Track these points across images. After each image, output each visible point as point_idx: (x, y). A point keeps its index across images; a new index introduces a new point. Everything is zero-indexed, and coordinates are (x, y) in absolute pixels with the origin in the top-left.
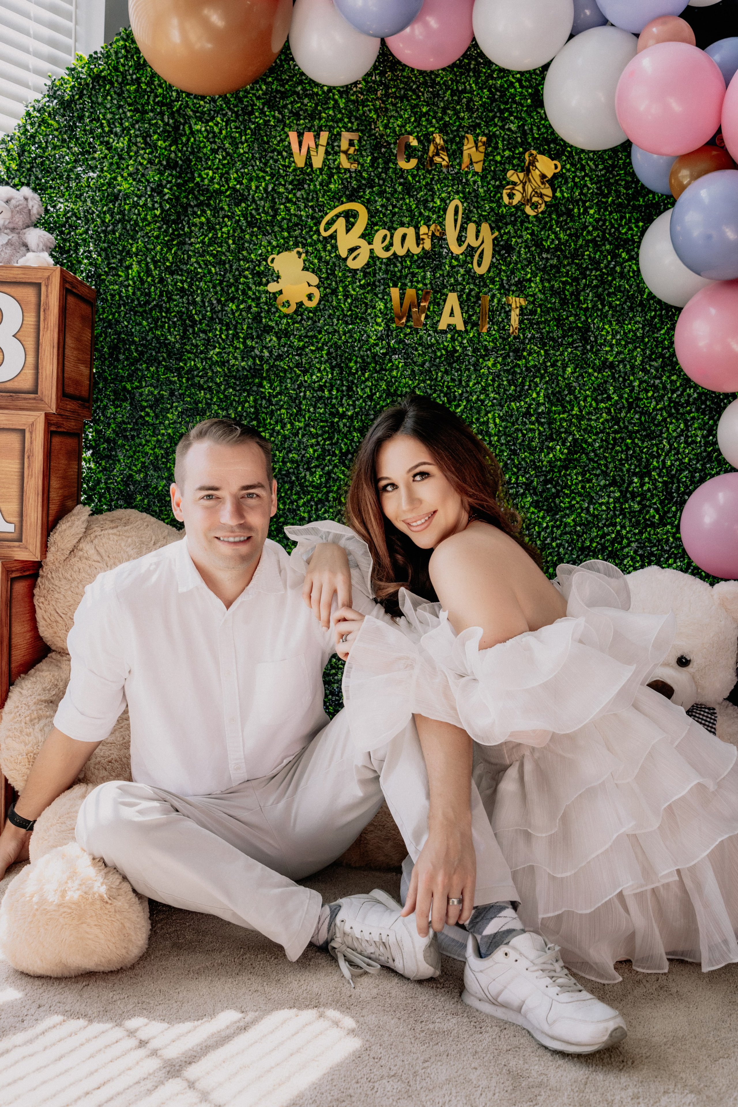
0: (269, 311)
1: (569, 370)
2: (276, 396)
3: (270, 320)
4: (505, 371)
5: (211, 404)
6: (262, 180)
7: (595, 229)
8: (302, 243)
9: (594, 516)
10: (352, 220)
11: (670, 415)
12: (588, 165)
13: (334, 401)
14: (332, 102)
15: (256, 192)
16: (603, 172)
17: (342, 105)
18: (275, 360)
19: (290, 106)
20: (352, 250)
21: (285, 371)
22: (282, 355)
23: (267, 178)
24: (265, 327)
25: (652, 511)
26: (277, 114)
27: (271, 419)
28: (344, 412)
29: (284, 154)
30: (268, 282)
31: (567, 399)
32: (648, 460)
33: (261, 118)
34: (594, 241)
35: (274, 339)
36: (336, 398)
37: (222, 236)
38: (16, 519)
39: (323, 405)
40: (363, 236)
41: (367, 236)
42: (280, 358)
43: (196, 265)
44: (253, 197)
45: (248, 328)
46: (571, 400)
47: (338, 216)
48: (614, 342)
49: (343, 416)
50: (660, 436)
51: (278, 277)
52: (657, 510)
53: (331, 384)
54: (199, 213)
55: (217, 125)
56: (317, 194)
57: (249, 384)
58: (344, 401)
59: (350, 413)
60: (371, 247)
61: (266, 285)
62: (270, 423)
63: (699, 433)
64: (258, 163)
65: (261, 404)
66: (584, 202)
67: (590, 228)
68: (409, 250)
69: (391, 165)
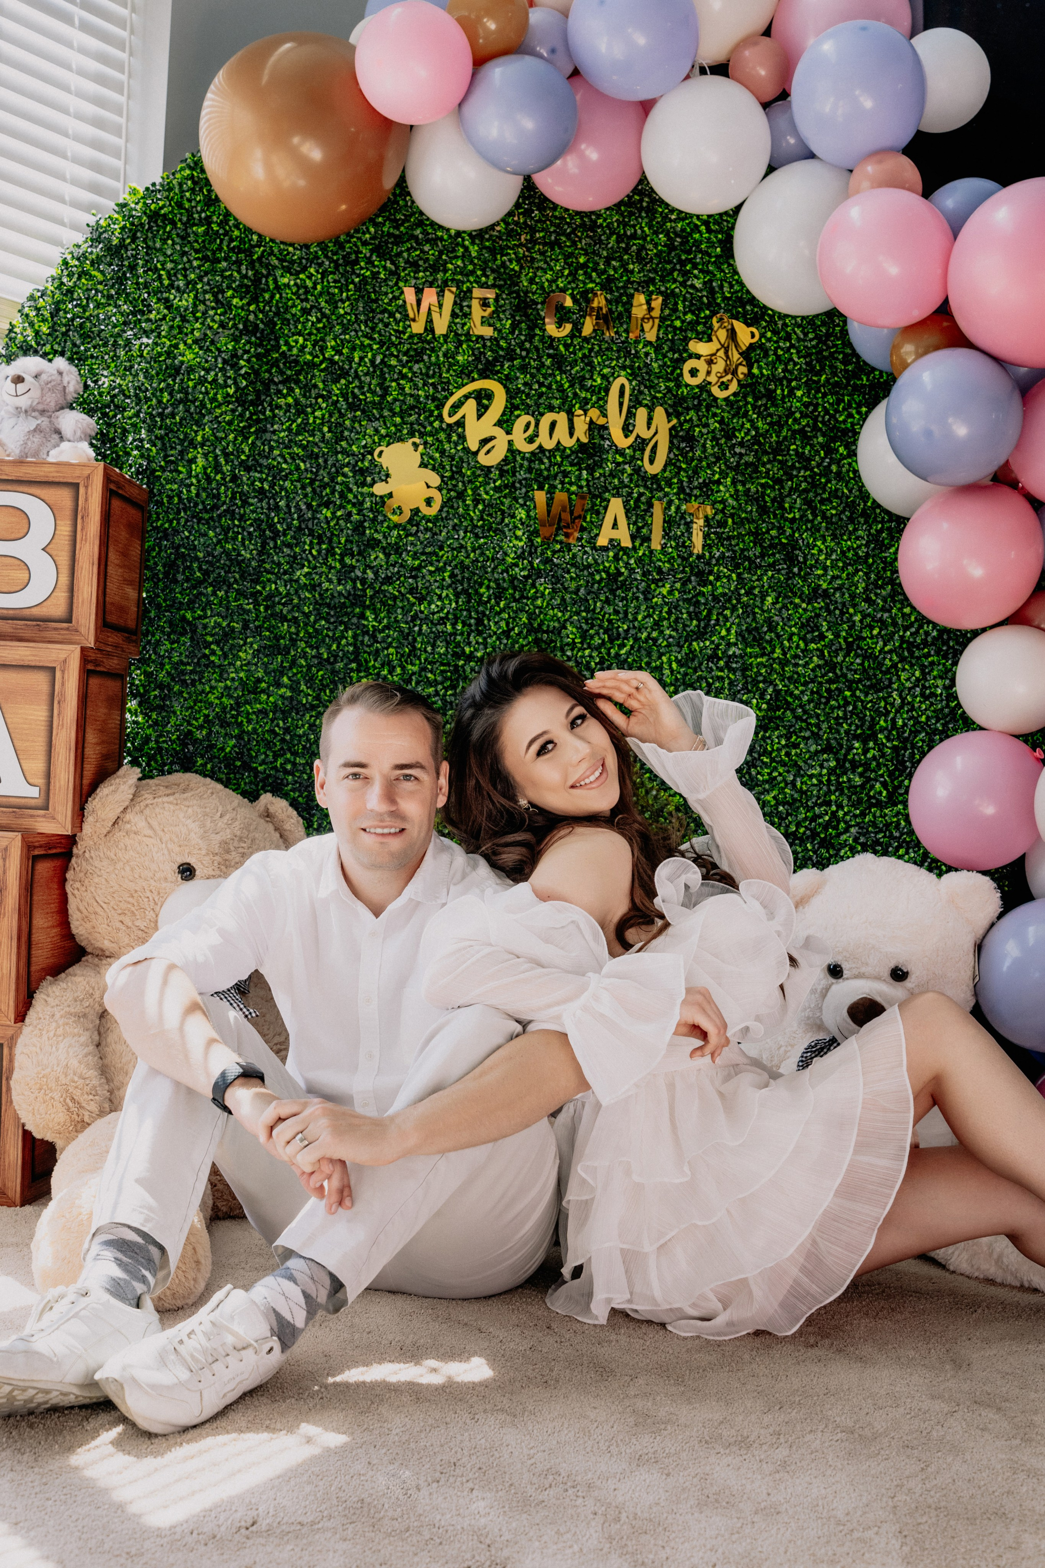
0: (374, 520)
1: (770, 599)
2: (383, 631)
3: (376, 531)
4: (684, 600)
5: (296, 640)
6: (368, 349)
7: (803, 415)
8: (419, 431)
9: (801, 791)
10: (485, 402)
11: (903, 659)
12: (795, 333)
13: (459, 638)
14: (461, 250)
15: (360, 365)
16: (814, 343)
17: (474, 254)
18: (382, 584)
19: (405, 255)
20: (485, 441)
21: (395, 598)
22: (391, 578)
23: (375, 347)
24: (368, 540)
25: (878, 786)
26: (388, 265)
27: (375, 660)
28: (471, 652)
29: (398, 316)
30: (374, 482)
31: (767, 638)
32: (873, 719)
33: (368, 269)
34: (802, 431)
35: (381, 556)
36: (462, 634)
37: (314, 422)
38: (41, 781)
39: (444, 643)
40: (499, 423)
41: (505, 423)
42: (388, 580)
43: (279, 459)
44: (356, 372)
45: (346, 541)
46: (772, 639)
47: (467, 397)
48: (828, 563)
49: (470, 658)
50: (889, 686)
51: (388, 476)
52: (884, 785)
53: (455, 615)
54: (285, 391)
55: (310, 277)
56: (440, 368)
57: (346, 614)
58: (472, 638)
59: (479, 654)
60: (510, 437)
61: (371, 485)
62: (374, 666)
63: (940, 682)
64: (363, 328)
65: (362, 642)
66: (790, 381)
67: (798, 415)
68: (559, 442)
69: (537, 331)
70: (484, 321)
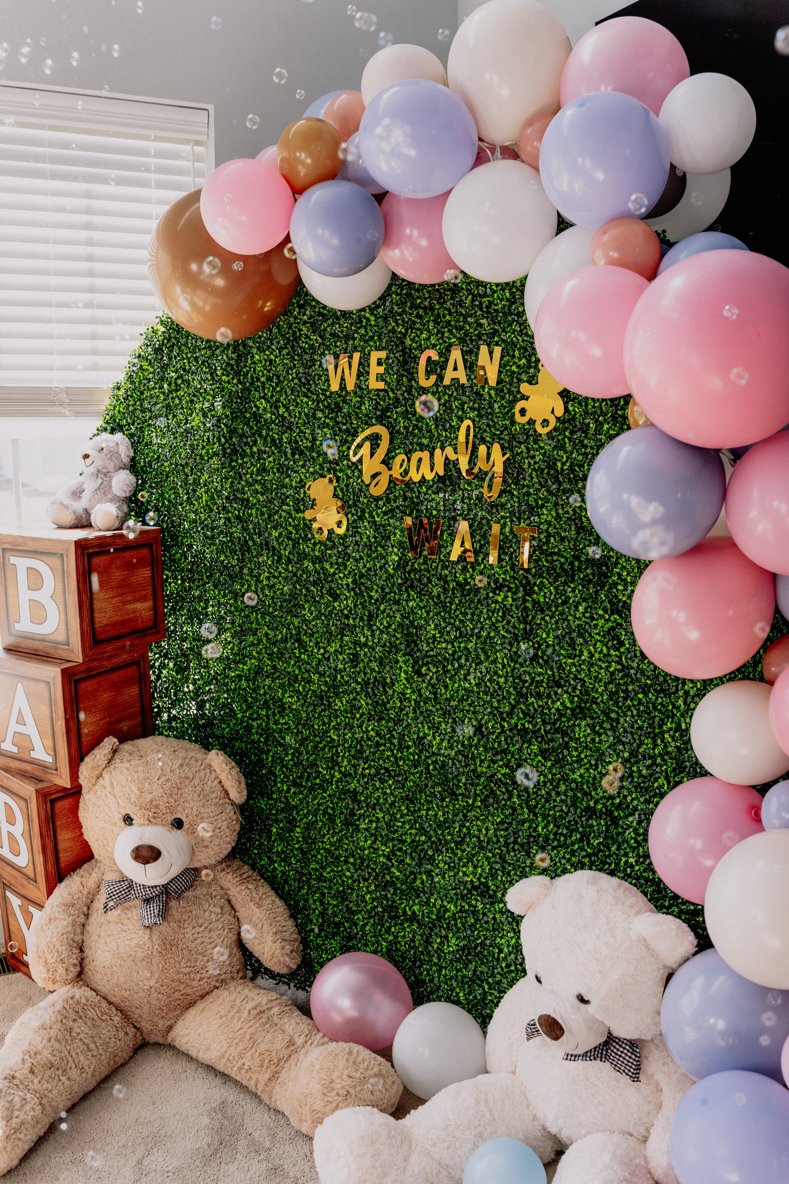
0: (306, 538)
1: (581, 609)
2: (313, 620)
3: (307, 546)
8: (334, 468)
10: (376, 444)
14: (365, 321)
15: (299, 418)
17: (373, 323)
19: (329, 329)
20: (374, 476)
23: (310, 403)
24: (302, 553)
26: (318, 338)
29: (324, 378)
30: (305, 509)
35: (310, 565)
38: (52, 753)
40: (384, 462)
41: (387, 462)
42: (315, 583)
44: (297, 424)
48: (629, 579)
51: (314, 504)
53: (355, 612)
55: (272, 353)
56: (350, 417)
59: (370, 643)
60: (390, 473)
61: (304, 512)
68: (423, 477)
69: (413, 383)
70: (380, 378)
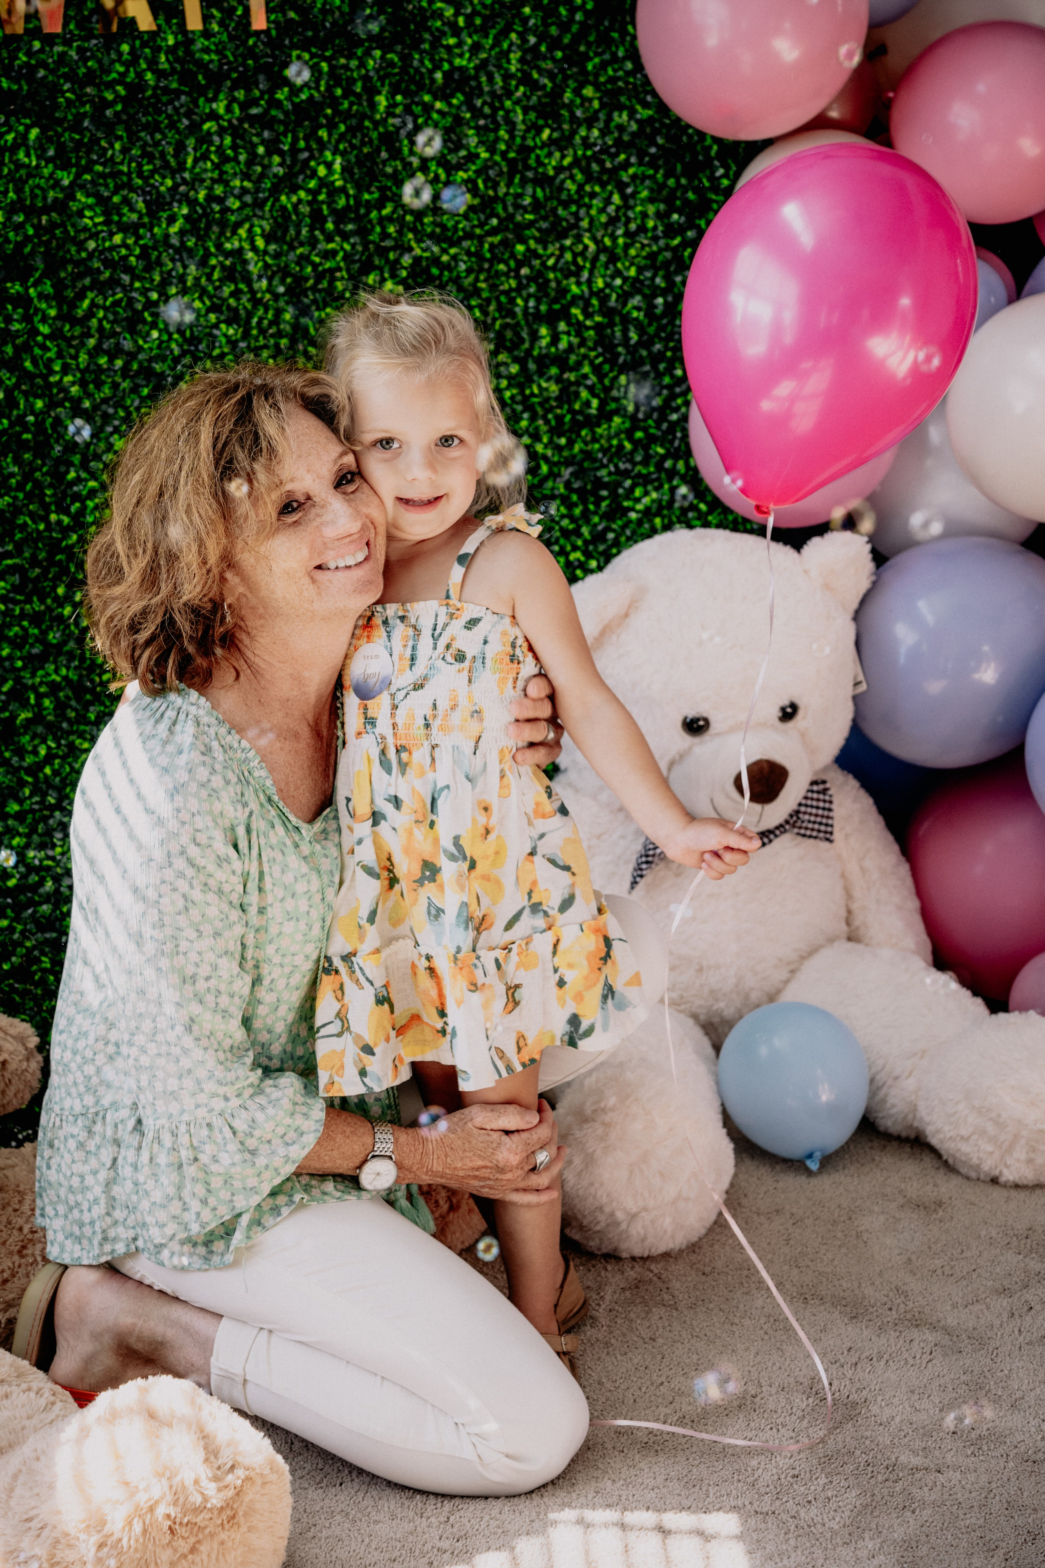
4: (253, 120)
11: (589, 178)
25: (584, 394)
32: (559, 282)
46: (396, 170)
48: (461, 21)
50: (576, 226)
52: (591, 389)
